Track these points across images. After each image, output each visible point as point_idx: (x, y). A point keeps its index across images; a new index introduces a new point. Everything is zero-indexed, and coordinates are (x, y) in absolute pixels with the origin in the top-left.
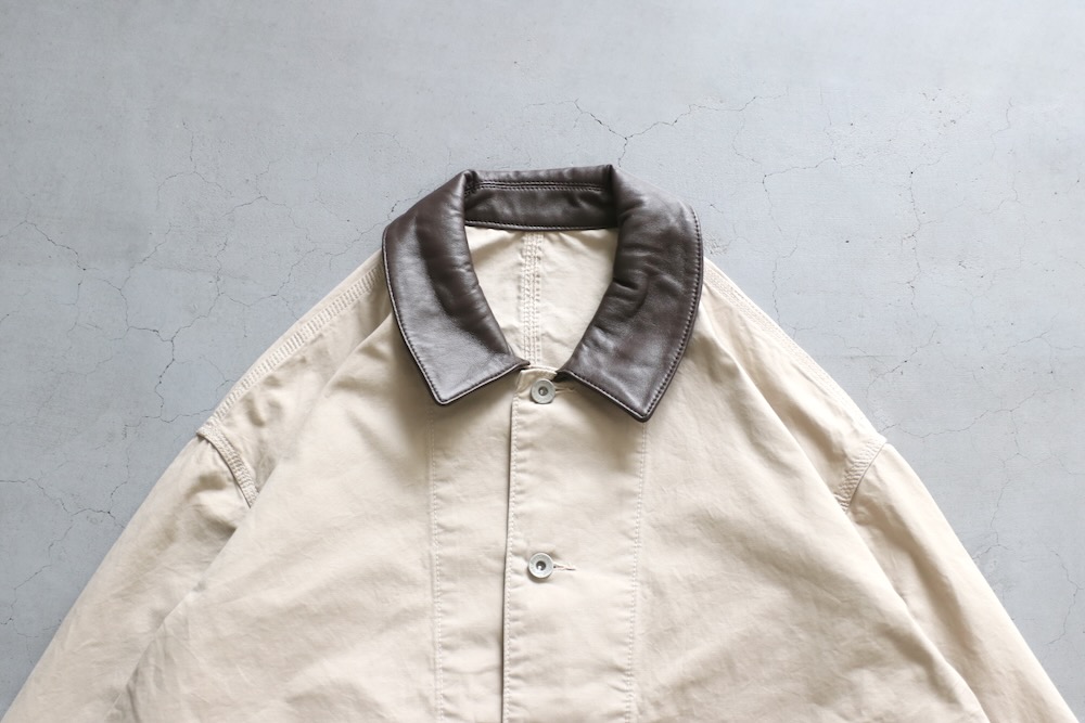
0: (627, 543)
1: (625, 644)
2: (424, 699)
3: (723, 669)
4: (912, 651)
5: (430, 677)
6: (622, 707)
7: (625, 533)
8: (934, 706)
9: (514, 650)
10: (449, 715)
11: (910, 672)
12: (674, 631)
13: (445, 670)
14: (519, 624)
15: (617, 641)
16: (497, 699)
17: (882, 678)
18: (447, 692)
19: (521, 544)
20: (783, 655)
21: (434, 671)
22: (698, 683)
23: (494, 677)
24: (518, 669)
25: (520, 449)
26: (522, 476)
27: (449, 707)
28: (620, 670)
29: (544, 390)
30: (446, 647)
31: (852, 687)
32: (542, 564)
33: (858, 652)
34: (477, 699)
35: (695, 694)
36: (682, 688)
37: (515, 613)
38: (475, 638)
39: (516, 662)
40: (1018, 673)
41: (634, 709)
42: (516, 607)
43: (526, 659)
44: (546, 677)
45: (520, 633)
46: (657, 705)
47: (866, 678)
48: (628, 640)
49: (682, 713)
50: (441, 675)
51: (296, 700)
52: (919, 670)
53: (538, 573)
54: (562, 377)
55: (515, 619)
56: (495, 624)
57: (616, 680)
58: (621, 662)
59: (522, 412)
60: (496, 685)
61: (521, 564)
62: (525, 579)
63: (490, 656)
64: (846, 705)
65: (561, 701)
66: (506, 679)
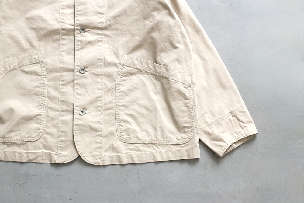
1: (102, 8)
2: (57, 19)
3: (124, 13)
4: (165, 7)
5: (58, 15)
6: (102, 21)
8: (170, 19)
9: (77, 9)
10: (62, 22)
11: (165, 12)
12: (113, 5)
13: (62, 13)
14: (79, 3)
15: (101, 7)
16: (73, 20)
17: (159, 13)
18: (62, 18)
20: (138, 10)
21: (59, 14)
22: (119, 16)
23: (73, 15)
24: (78, 13)
27: (63, 21)
28: (101, 13)
30: (62, 9)
31: (152, 15)
33: (154, 8)
34: (69, 20)
35: (118, 19)
36: (115, 17)
38: (69, 7)
39: (78, 11)
40: (189, 15)
41: (104, 22)
43: (80, 11)
44: (84, 14)
45: (79, 5)
46: (109, 21)
47: (155, 13)
48: (103, 7)
49: (115, 23)
50: (61, 14)
51: (27, 19)
52: (167, 11)
55: (77, 2)
56: (73, 4)
57: (100, 16)
58: (101, 12)
60: (73, 17)
63: (72, 11)
64: (151, 19)
65: (88, 19)
66: (76, 15)
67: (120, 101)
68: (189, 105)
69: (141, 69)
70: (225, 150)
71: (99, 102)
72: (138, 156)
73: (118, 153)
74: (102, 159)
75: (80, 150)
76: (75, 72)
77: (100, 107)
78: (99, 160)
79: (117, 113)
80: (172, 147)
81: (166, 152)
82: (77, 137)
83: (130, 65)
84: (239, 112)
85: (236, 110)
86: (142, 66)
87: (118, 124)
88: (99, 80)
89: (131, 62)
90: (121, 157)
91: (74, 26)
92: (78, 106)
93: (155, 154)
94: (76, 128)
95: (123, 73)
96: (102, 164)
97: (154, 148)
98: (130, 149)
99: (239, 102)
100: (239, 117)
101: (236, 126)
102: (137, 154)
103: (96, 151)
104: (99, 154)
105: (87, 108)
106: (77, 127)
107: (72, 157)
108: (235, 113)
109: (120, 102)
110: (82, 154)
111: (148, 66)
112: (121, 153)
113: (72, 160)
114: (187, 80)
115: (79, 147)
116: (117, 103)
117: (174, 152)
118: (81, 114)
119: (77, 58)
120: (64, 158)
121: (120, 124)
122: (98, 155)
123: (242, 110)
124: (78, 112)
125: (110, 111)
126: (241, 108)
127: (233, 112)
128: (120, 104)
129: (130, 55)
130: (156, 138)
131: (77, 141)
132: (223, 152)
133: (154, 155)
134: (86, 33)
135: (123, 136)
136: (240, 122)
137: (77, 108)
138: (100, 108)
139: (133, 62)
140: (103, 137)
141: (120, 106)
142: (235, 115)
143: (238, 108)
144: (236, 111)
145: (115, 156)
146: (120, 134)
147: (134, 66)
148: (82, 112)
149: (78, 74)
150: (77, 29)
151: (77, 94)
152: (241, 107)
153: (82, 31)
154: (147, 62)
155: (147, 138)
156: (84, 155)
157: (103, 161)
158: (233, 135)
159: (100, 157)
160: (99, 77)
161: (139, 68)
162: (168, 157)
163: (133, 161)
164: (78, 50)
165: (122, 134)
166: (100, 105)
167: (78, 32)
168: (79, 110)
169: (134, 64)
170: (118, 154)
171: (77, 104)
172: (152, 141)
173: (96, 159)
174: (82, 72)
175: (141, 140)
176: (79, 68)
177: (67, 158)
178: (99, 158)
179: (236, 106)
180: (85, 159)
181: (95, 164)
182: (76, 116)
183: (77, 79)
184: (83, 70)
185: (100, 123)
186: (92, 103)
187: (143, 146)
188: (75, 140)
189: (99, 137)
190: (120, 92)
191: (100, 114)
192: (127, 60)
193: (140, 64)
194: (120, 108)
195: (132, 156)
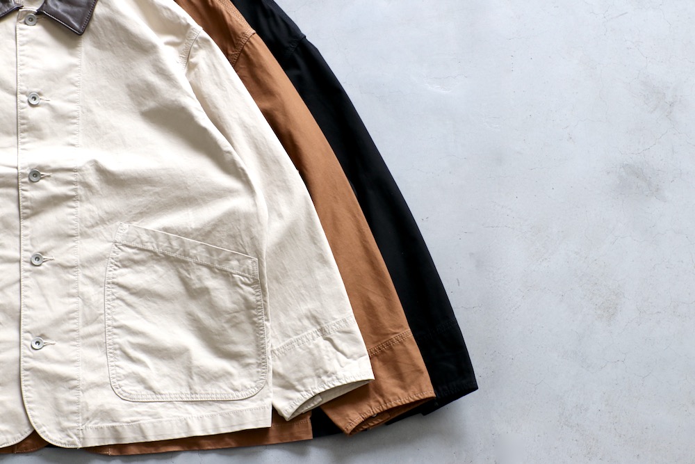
0: (74, 88)
1: (75, 134)
7: (73, 84)
9: (22, 138)
14: (25, 126)
15: (71, 133)
19: (24, 88)
23: (14, 149)
25: (21, 45)
26: (23, 58)
28: (73, 145)
29: (31, 19)
32: (35, 98)
37: (23, 121)
39: (24, 143)
42: (23, 118)
43: (28, 142)
48: (76, 132)
53: (33, 102)
54: (39, 13)
55: (23, 124)
57: (71, 149)
58: (73, 141)
59: (21, 29)
61: (25, 98)
62: (27, 104)
66: (20, 150)
67: (116, 317)
68: (255, 319)
69: (157, 250)
70: (296, 408)
71: (72, 321)
72: (155, 427)
73: (114, 421)
74: (81, 436)
75: (37, 420)
76: (22, 263)
77: (74, 331)
78: (75, 438)
79: (108, 342)
80: (223, 406)
81: (212, 417)
82: (28, 394)
83: (134, 244)
84: (339, 332)
85: (334, 327)
86: (158, 246)
87: (112, 364)
88: (72, 277)
89: (135, 237)
90: (120, 429)
91: (17, 168)
92: (28, 332)
93: (190, 422)
94: (25, 376)
95: (120, 261)
96: (80, 446)
97: (186, 410)
98: (139, 413)
99: (341, 311)
100: (337, 342)
101: (329, 360)
102: (152, 423)
103: (69, 420)
104: (75, 425)
105: (48, 335)
106: (28, 373)
107: (19, 435)
108: (330, 333)
109: (115, 320)
110: (40, 427)
111: (170, 244)
112: (118, 422)
113: (19, 440)
114: (251, 268)
115: (33, 413)
116: (109, 322)
117: (227, 417)
118: (36, 346)
119: (26, 236)
120: (3, 437)
121: (117, 363)
122: (73, 428)
123: (347, 329)
124: (29, 343)
125: (96, 339)
126: (342, 324)
127: (325, 331)
128: (115, 324)
129: (135, 224)
130: (191, 389)
131: (29, 402)
132: (291, 411)
133: (187, 424)
134: (42, 182)
135: (124, 388)
136: (339, 353)
137: (28, 335)
138: (73, 334)
139: (139, 237)
140: (82, 391)
141: (115, 327)
142: (328, 336)
143: (338, 323)
144: (332, 328)
145: (108, 428)
146: (117, 383)
147: (140, 246)
148: (38, 342)
149: (28, 266)
150: (22, 173)
151: (27, 306)
152: (345, 321)
153: (34, 179)
154: (168, 236)
155: (172, 391)
156: (44, 429)
157: (84, 438)
158: (319, 377)
159: (76, 431)
160: (71, 271)
161: (150, 248)
162: (216, 426)
163: (145, 437)
164: (26, 218)
165: (120, 383)
166: (74, 327)
167: (26, 180)
168: (31, 338)
169: (142, 242)
170: (114, 424)
171: (28, 328)
172: (183, 396)
173: (69, 436)
174: (36, 262)
175: (160, 394)
176: (29, 255)
177: (9, 437)
178: (76, 435)
179: (334, 319)
180: (47, 436)
181: (67, 447)
182: (25, 351)
183: (27, 277)
184: (37, 258)
185: (76, 364)
186: (57, 322)
187: (164, 407)
188: (25, 399)
189: (74, 391)
190: (114, 300)
191: (75, 346)
192: (128, 233)
193: (153, 240)
194: (116, 331)
195: (143, 426)
